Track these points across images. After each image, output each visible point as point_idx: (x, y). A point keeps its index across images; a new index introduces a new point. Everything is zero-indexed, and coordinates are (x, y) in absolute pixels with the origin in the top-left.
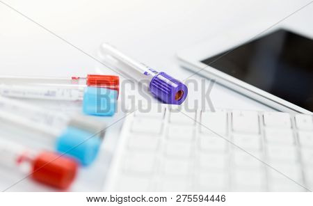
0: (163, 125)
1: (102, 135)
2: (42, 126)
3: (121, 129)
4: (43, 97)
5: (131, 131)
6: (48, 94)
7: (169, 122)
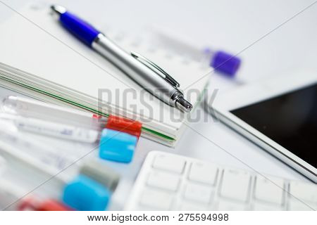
0: (180, 181)
1: (114, 186)
2: (52, 169)
3: (135, 178)
4: (58, 135)
5: (147, 185)
6: (65, 132)
7: (188, 178)
